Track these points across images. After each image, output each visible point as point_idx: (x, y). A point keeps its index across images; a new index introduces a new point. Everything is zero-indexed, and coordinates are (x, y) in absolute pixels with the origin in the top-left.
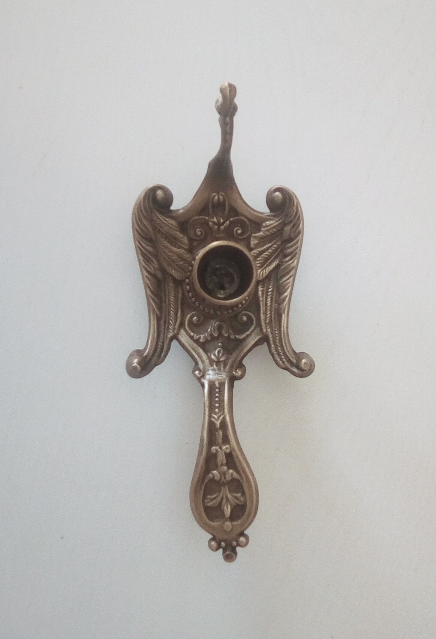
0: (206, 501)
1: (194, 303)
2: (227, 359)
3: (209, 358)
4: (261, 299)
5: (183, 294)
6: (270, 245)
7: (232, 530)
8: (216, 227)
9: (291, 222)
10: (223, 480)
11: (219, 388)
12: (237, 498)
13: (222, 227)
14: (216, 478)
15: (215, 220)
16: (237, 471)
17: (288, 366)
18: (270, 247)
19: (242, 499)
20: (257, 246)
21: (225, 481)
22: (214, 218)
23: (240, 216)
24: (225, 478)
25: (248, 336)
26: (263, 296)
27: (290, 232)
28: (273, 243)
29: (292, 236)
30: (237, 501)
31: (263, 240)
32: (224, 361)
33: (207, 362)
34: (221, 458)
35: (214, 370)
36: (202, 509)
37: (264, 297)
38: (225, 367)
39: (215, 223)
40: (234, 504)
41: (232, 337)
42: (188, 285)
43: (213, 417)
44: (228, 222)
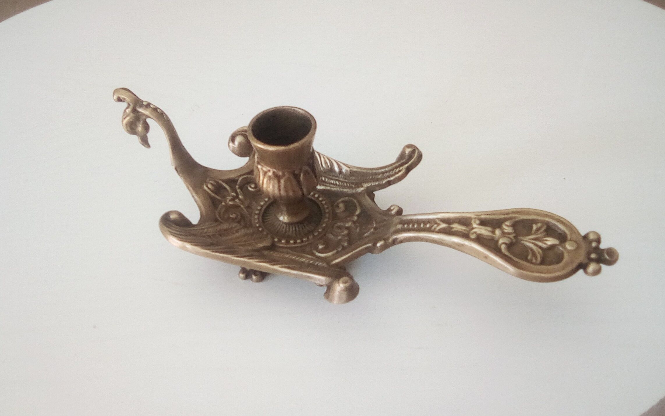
0: (534, 261)
1: (302, 241)
4: (328, 188)
7: (576, 242)
8: (237, 200)
10: (511, 236)
11: (404, 224)
12: (538, 230)
13: (240, 197)
14: (507, 242)
15: (229, 198)
16: (505, 220)
17: (406, 166)
19: (539, 225)
21: (514, 235)
22: (228, 198)
23: (239, 179)
24: (509, 234)
25: (360, 204)
26: (326, 186)
30: (542, 230)
34: (484, 231)
36: (543, 267)
37: (328, 185)
38: (385, 221)
39: (233, 200)
40: (545, 233)
41: (355, 218)
42: (280, 241)
43: (435, 228)
44: (239, 190)
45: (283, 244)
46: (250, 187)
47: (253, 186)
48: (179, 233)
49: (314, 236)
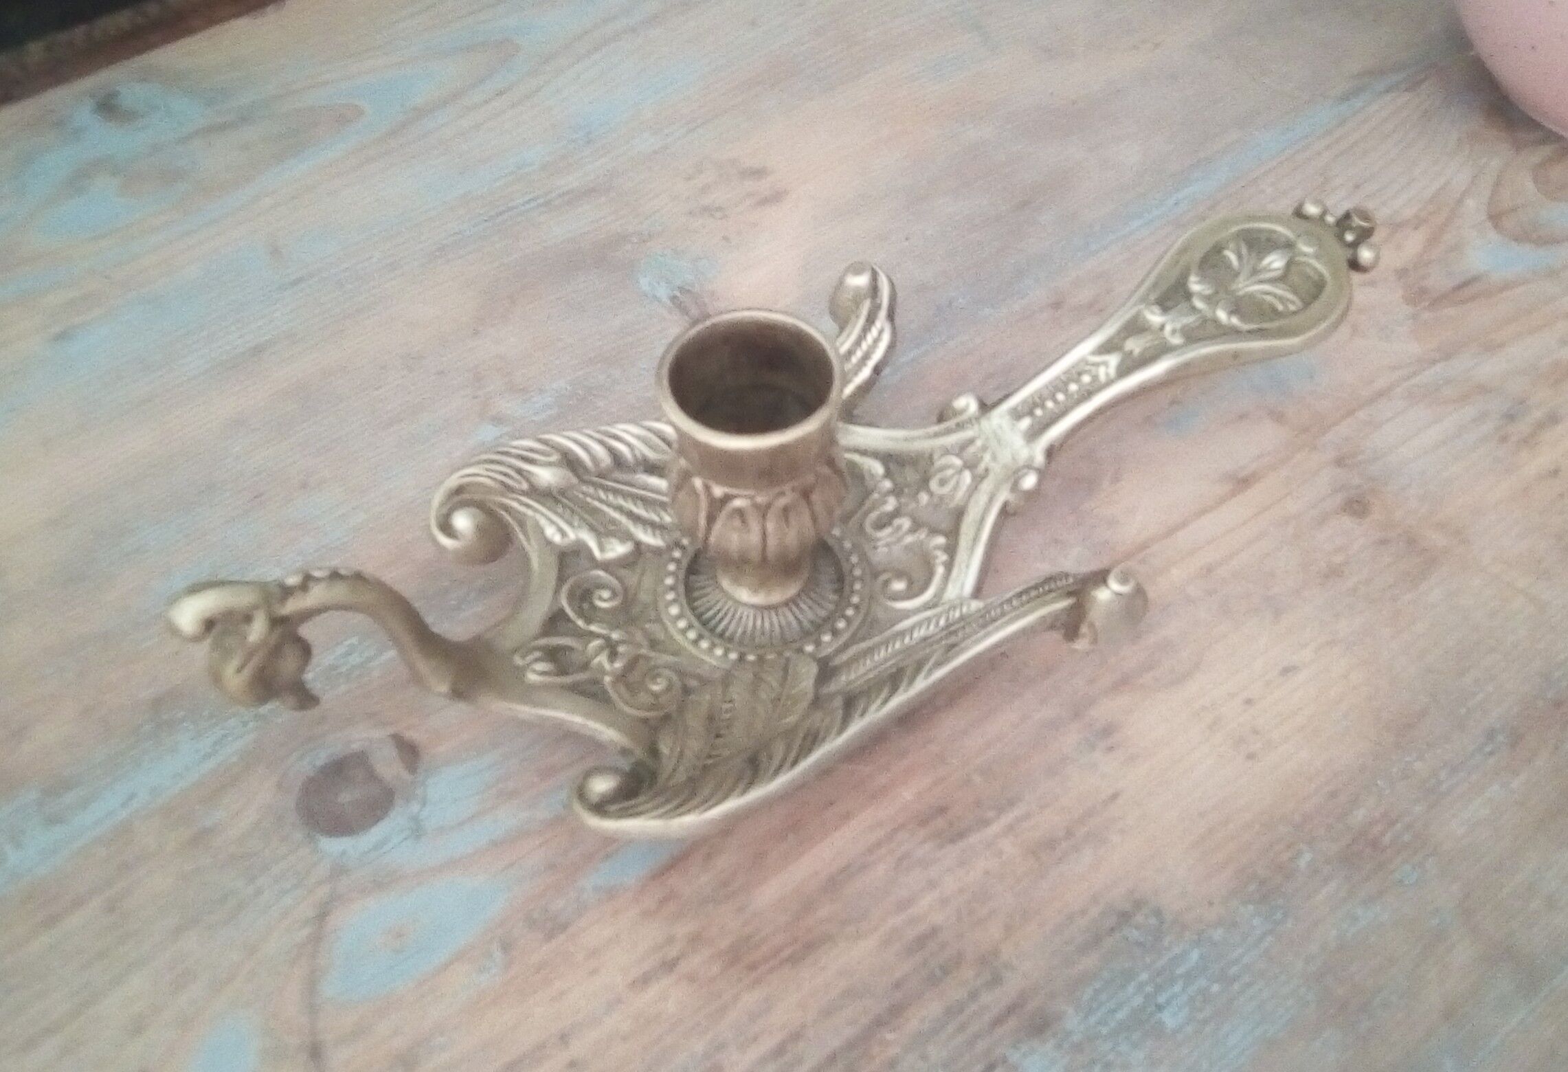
0: (1292, 308)
1: (857, 607)
2: (946, 451)
3: (974, 488)
5: (853, 640)
6: (605, 508)
7: (1309, 235)
9: (519, 471)
11: (1031, 413)
12: (1239, 255)
13: (615, 636)
15: (602, 659)
17: (883, 314)
18: (609, 505)
19: (1232, 245)
20: (626, 536)
22: (599, 663)
23: (560, 607)
24: (1216, 294)
25: (864, 453)
27: (550, 464)
28: (596, 504)
29: (555, 458)
30: (1245, 252)
31: (605, 530)
32: (958, 455)
33: (986, 486)
34: (1183, 317)
35: (994, 458)
38: (971, 441)
39: (613, 655)
40: (1254, 255)
41: (888, 484)
42: (818, 643)
43: (1107, 374)
44: (594, 628)
45: (829, 644)
46: (601, 599)
47: (606, 594)
48: (675, 803)
49: (861, 579)
